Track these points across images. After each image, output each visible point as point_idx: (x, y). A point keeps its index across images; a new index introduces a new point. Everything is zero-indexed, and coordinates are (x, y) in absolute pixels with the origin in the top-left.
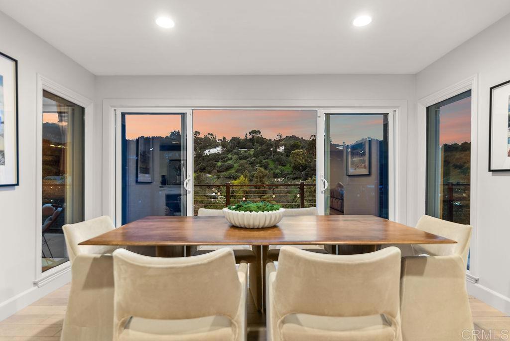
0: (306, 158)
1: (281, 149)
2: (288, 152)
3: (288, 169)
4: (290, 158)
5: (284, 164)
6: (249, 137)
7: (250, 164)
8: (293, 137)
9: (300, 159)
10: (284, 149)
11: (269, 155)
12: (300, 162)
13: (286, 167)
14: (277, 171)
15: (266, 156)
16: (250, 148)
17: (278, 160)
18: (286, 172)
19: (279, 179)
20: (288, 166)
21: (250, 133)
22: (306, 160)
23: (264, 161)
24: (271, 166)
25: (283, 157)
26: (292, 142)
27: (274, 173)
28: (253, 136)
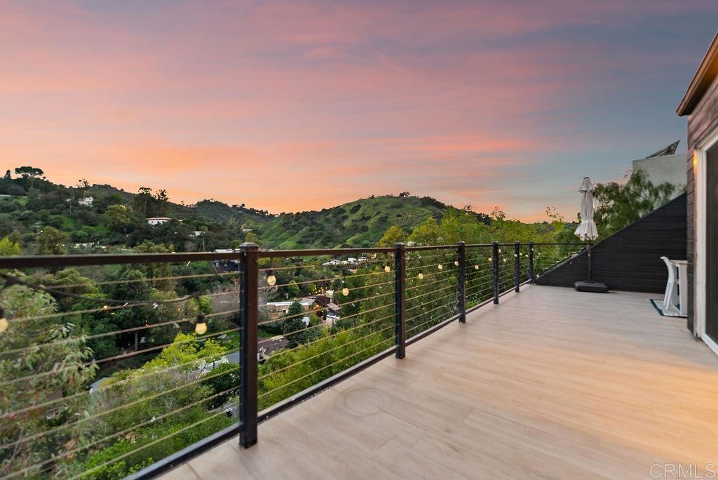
0: (133, 216)
1: (88, 201)
2: (100, 206)
3: (100, 230)
4: (106, 215)
5: (93, 223)
6: (14, 176)
7: (20, 220)
8: (107, 187)
9: (122, 217)
10: (93, 202)
11: (62, 209)
12: (123, 221)
13: (97, 228)
14: (80, 233)
15: (55, 210)
16: (17, 194)
17: (81, 216)
18: (97, 235)
19: (85, 245)
20: (101, 226)
21: (18, 171)
22: (132, 219)
23: (52, 217)
24: (68, 223)
25: (93, 214)
26: (105, 194)
27: (74, 236)
28: (25, 177)
